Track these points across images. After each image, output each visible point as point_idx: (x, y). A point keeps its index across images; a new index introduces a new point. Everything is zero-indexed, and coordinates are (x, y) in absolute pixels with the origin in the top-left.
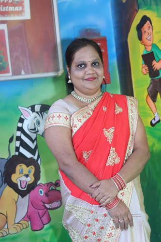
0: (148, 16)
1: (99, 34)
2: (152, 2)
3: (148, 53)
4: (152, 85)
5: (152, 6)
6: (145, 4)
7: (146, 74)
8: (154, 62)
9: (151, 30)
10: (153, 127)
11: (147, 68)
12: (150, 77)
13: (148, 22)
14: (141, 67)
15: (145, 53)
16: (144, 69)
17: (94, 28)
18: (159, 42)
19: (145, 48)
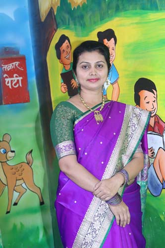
0: (66, 35)
1: (18, 53)
2: (71, 22)
3: (66, 71)
5: (70, 26)
6: (64, 23)
7: (65, 93)
8: (73, 81)
9: (69, 49)
11: (66, 86)
12: (69, 95)
13: (67, 41)
15: (64, 71)
16: (63, 88)
17: (13, 46)
19: (64, 67)
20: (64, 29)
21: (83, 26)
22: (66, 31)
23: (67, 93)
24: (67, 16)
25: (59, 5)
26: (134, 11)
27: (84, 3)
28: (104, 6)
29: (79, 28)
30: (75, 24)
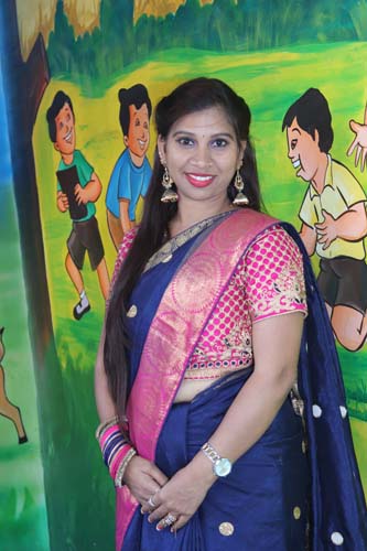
0: (66, 93)
2: (73, 65)
3: (66, 168)
4: (74, 234)
5: (73, 73)
6: (62, 68)
7: (64, 212)
8: (78, 188)
9: (71, 121)
10: (77, 321)
11: (66, 199)
12: (72, 217)
13: (66, 105)
14: (56, 197)
15: (63, 168)
16: (60, 201)
18: (85, 147)
19: (63, 158)
20: (61, 79)
21: (94, 74)
22: (63, 83)
23: (68, 212)
24: (66, 53)
25: (53, 29)
26: (181, 50)
27: (96, 28)
28: (129, 36)
29: (87, 79)
30: (81, 72)
